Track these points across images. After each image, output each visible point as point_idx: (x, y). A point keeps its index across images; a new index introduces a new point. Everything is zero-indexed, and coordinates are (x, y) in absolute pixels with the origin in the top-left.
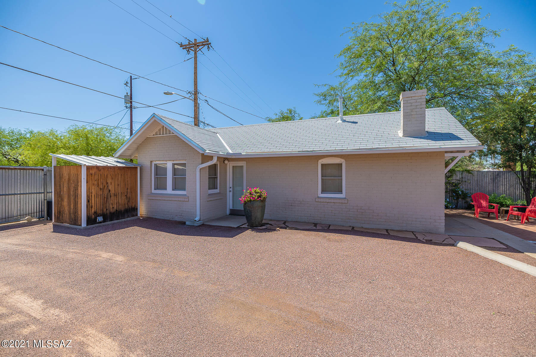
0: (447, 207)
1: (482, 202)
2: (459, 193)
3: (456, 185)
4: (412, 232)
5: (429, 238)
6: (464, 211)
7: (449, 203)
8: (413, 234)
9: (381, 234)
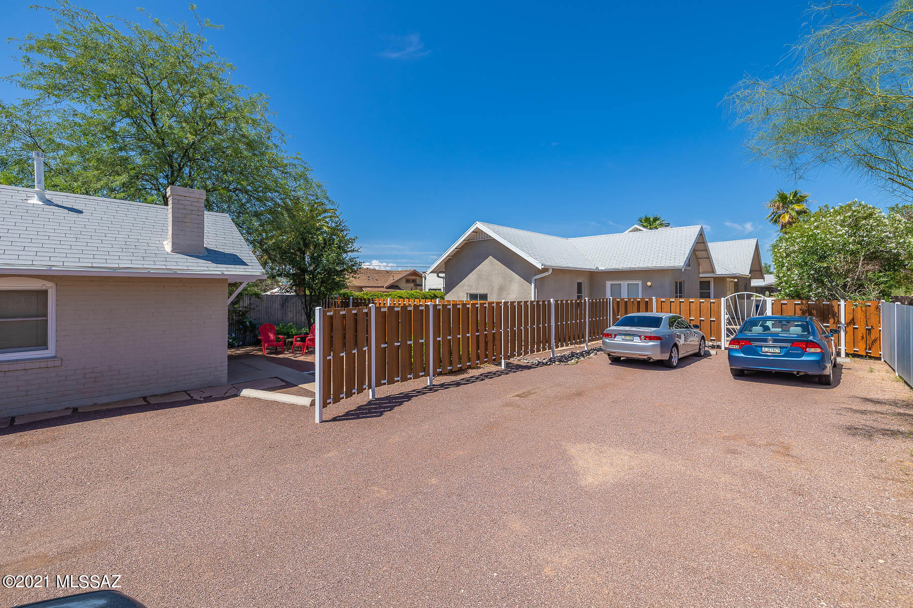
0: (231, 346)
1: (270, 334)
2: (246, 325)
3: (244, 314)
4: (185, 391)
5: (207, 394)
6: (252, 348)
7: (234, 339)
8: (187, 394)
9: (133, 407)
